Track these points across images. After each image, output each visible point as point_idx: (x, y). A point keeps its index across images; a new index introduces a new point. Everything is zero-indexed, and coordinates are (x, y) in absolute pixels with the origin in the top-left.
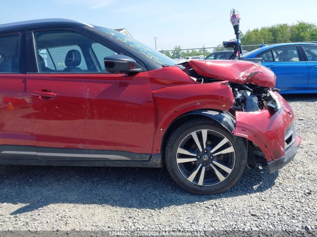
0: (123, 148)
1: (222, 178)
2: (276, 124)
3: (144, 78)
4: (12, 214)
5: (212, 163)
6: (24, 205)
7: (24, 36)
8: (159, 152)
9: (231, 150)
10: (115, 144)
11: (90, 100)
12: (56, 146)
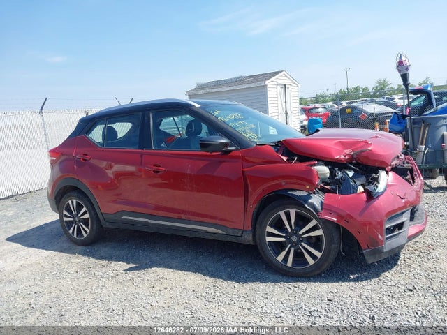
0: (218, 222)
1: (311, 262)
2: (373, 209)
3: (236, 157)
4: (124, 271)
5: (302, 245)
6: (135, 265)
7: (144, 115)
8: (250, 229)
9: (319, 232)
10: (211, 217)
11: (190, 175)
12: (164, 215)
